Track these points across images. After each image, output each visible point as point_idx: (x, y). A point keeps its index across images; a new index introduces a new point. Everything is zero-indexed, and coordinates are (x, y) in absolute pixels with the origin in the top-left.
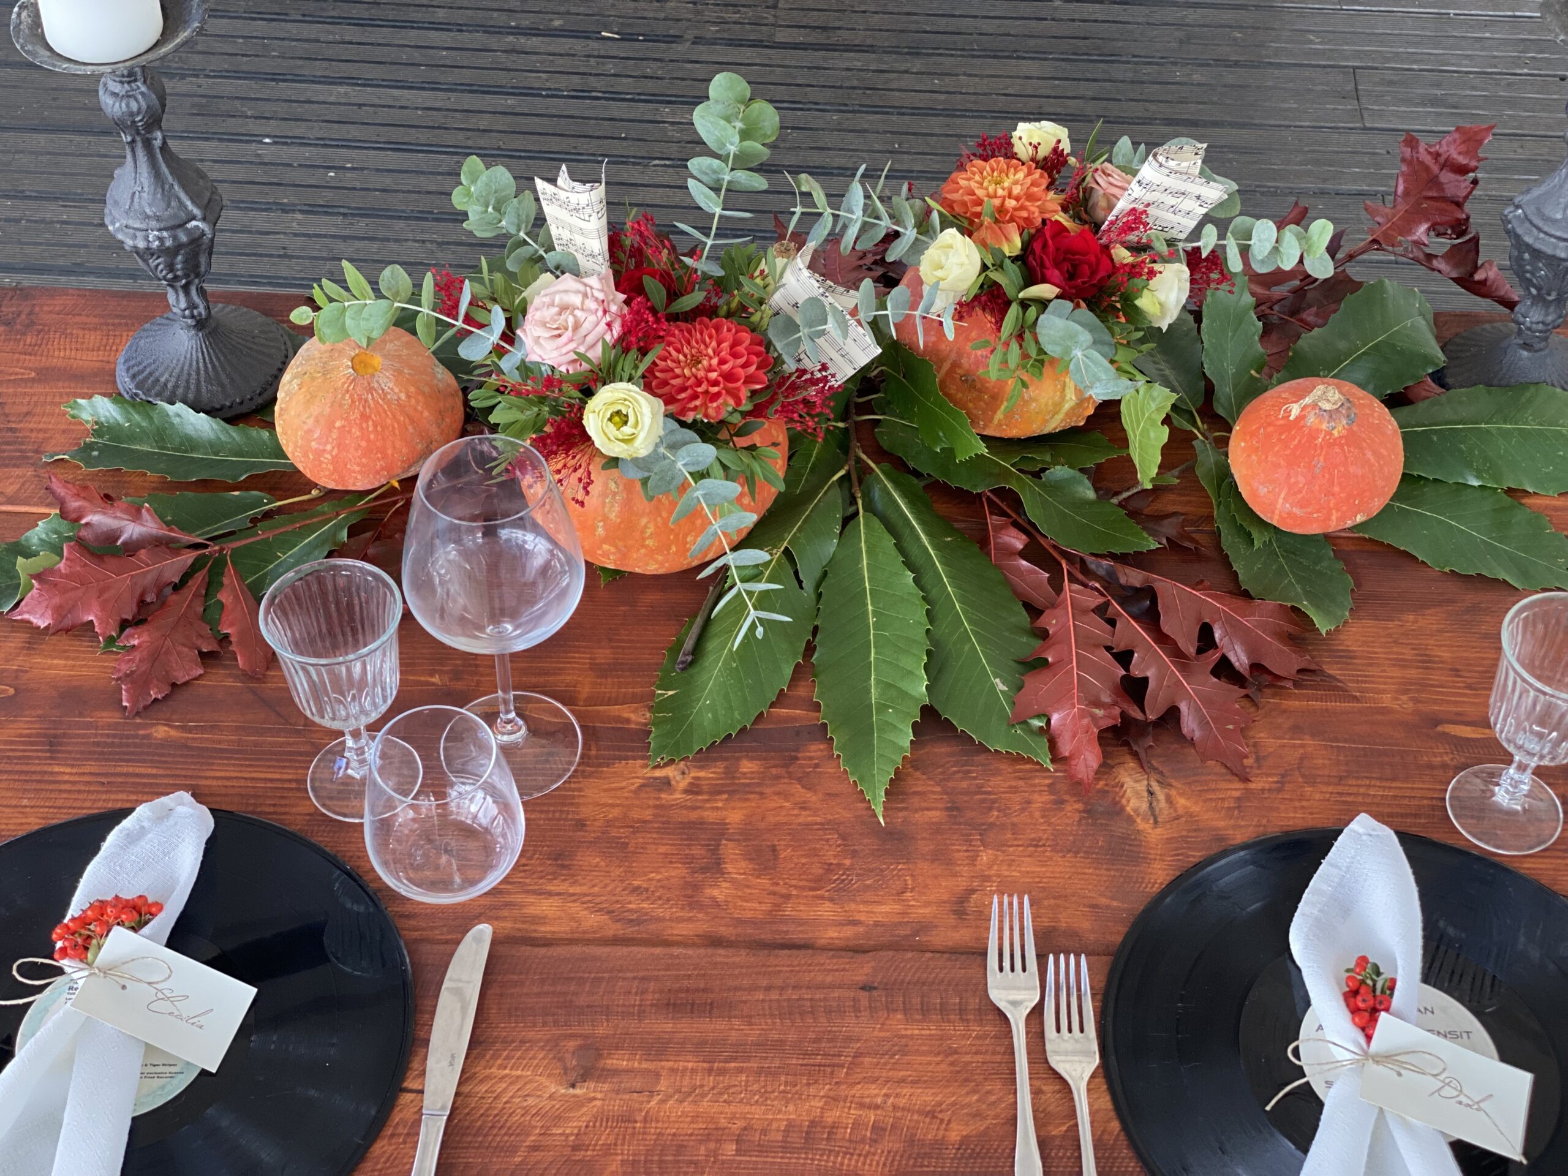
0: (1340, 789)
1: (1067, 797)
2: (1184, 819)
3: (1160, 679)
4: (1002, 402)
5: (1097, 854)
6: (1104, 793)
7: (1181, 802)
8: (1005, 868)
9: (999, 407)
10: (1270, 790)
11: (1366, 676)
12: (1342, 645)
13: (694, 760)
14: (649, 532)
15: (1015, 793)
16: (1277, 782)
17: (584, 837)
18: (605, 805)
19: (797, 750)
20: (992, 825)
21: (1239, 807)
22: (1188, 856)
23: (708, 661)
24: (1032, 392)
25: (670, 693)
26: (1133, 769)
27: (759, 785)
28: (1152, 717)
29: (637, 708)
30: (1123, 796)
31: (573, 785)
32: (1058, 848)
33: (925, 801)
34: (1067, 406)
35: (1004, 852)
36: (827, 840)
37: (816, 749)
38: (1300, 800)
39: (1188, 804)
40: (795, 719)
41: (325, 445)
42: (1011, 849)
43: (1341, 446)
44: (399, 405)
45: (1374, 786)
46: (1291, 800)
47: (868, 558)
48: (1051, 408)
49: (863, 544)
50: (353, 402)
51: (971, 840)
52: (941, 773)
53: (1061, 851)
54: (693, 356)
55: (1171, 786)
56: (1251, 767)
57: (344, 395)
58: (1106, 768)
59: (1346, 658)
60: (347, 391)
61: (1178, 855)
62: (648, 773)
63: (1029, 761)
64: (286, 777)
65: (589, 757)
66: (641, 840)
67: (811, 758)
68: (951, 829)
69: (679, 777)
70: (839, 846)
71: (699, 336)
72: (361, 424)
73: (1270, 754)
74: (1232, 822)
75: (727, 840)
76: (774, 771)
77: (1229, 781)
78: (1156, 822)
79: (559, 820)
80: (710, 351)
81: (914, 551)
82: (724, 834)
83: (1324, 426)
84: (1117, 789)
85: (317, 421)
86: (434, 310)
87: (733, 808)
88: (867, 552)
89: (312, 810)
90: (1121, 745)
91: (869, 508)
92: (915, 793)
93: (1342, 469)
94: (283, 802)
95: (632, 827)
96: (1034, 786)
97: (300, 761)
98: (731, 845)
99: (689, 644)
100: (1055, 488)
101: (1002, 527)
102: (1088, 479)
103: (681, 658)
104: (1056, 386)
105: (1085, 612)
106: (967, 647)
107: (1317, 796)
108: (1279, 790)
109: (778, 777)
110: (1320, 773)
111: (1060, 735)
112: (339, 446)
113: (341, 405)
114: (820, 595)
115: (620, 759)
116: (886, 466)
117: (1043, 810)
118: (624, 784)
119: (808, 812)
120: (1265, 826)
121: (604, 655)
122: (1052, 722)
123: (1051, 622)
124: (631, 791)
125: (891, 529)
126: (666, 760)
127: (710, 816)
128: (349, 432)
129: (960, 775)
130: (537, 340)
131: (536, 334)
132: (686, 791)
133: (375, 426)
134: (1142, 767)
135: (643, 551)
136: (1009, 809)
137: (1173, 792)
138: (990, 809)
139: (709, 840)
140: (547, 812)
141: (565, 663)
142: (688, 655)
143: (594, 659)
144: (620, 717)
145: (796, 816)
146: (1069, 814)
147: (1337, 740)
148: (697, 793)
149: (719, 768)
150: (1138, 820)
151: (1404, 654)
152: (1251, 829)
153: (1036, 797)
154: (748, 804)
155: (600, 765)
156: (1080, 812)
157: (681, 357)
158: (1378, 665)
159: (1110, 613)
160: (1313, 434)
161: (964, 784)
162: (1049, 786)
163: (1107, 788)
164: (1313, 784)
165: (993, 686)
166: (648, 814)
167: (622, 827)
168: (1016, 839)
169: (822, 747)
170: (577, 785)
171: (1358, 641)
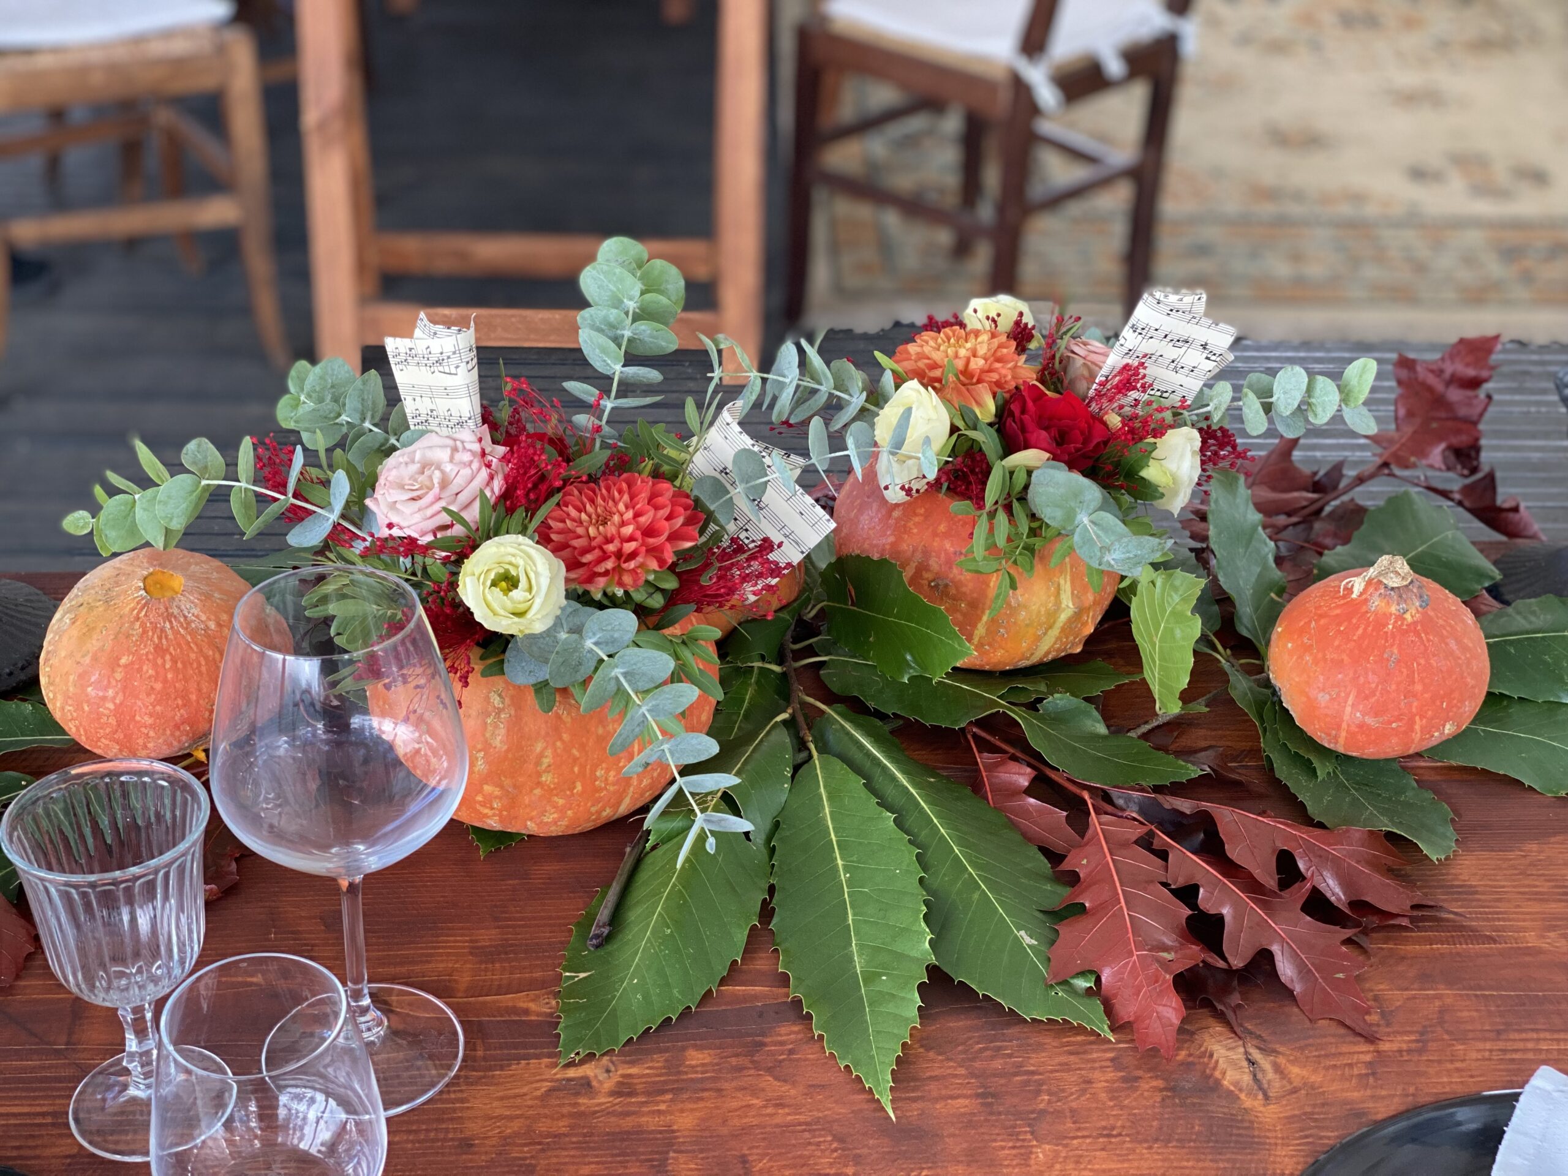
0: (1501, 1045)
1: (1140, 1073)
2: (1303, 1092)
3: (1238, 917)
4: (983, 612)
5: (1194, 1141)
6: (1187, 1066)
7: (1295, 1071)
8: (1071, 1166)
9: (980, 619)
10: (1409, 1051)
11: (1497, 913)
12: (1458, 880)
13: (621, 1053)
14: (546, 761)
15: (1069, 1070)
16: (1417, 1041)
17: (471, 1161)
18: (500, 1118)
19: (763, 1034)
20: (1042, 1113)
21: (1374, 1074)
22: (1321, 1138)
23: (629, 935)
24: (1020, 596)
25: (582, 975)
26: (1221, 1034)
27: (714, 1079)
28: (1237, 963)
29: (538, 997)
30: (1215, 1068)
31: (453, 1096)
32: (1140, 1137)
33: (946, 1087)
34: (1063, 617)
35: (1066, 1146)
36: (818, 1144)
37: (788, 1032)
38: (1452, 1061)
39: (1305, 1073)
40: (756, 997)
41: (106, 689)
42: (1075, 1142)
43: (1417, 634)
44: (208, 636)
45: (1545, 1039)
46: (1439, 1062)
47: (830, 806)
48: (1043, 619)
49: (822, 790)
50: (145, 632)
51: (1019, 1133)
52: (961, 1052)
53: (1146, 1141)
54: (598, 516)
55: (1278, 1053)
56: (1378, 1025)
57: (132, 623)
58: (1185, 1032)
59: (1467, 893)
60: (137, 618)
61: (1306, 1137)
62: (558, 1073)
63: (1081, 1030)
64: (38, 1109)
65: (474, 1059)
66: (554, 1160)
67: (782, 1043)
68: (987, 1120)
69: (602, 1076)
70: (835, 1150)
71: (604, 491)
72: (155, 659)
73: (1397, 1008)
74: (1369, 1092)
75: (675, 1151)
76: (734, 1061)
77: (1354, 1043)
78: (1266, 1097)
79: (434, 1141)
80: (621, 507)
81: (890, 792)
82: (673, 1145)
83: (1393, 609)
84: (1206, 1060)
85: (95, 658)
86: (255, 482)
87: (682, 1111)
88: (829, 799)
89: (75, 1151)
90: (1201, 1007)
91: (823, 750)
92: (931, 1078)
93: (1422, 661)
94: (31, 1143)
95: (540, 1143)
96: (1094, 1061)
97: (59, 1089)
98: (682, 1158)
99: (604, 914)
100: (1058, 719)
101: (996, 765)
102: (1097, 709)
103: (594, 930)
104: (1048, 588)
105: (1124, 845)
106: (976, 896)
107: (1474, 1055)
108: (1420, 1051)
109: (740, 1069)
110: (1469, 1027)
111: (1115, 996)
112: (124, 689)
113: (128, 636)
114: (772, 851)
115: (518, 1058)
116: (840, 707)
117: (1110, 1091)
118: (525, 1090)
119: (787, 1110)
120: (1413, 1095)
121: (488, 936)
122: (1103, 979)
123: (1081, 863)
124: (536, 1098)
125: (858, 771)
126: (582, 1055)
127: (650, 1122)
128: (140, 670)
129: (988, 1053)
130: (393, 506)
131: (390, 500)
132: (615, 1093)
133: (174, 661)
134: (1235, 1033)
135: (538, 791)
136: (1063, 1091)
137: (1281, 1060)
138: (1038, 1092)
139: (652, 1153)
140: (416, 1132)
141: (435, 948)
142: (604, 926)
143: (476, 941)
144: (515, 1007)
145: (771, 1115)
146: (1146, 1094)
147: (1481, 988)
148: (631, 1094)
149: (658, 1061)
150: (1243, 1096)
151: (1536, 886)
152: (1396, 1100)
153: (1097, 1075)
154: (701, 1105)
155: (490, 1069)
156: (1161, 1090)
157: (584, 516)
158: (1509, 900)
159: (1156, 845)
160: (1380, 621)
161: (998, 1064)
162: (1112, 1060)
163: (1191, 1059)
164: (1463, 1040)
165: (1017, 941)
166: (562, 1126)
167: (525, 1145)
168: (1079, 1129)
169: (796, 1028)
170: (459, 1095)
171: (1475, 874)
